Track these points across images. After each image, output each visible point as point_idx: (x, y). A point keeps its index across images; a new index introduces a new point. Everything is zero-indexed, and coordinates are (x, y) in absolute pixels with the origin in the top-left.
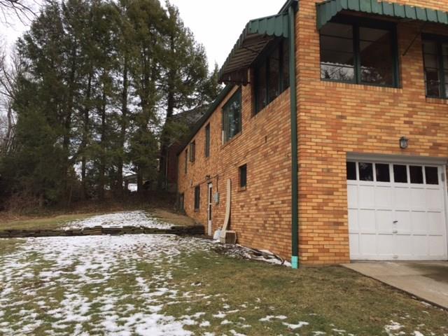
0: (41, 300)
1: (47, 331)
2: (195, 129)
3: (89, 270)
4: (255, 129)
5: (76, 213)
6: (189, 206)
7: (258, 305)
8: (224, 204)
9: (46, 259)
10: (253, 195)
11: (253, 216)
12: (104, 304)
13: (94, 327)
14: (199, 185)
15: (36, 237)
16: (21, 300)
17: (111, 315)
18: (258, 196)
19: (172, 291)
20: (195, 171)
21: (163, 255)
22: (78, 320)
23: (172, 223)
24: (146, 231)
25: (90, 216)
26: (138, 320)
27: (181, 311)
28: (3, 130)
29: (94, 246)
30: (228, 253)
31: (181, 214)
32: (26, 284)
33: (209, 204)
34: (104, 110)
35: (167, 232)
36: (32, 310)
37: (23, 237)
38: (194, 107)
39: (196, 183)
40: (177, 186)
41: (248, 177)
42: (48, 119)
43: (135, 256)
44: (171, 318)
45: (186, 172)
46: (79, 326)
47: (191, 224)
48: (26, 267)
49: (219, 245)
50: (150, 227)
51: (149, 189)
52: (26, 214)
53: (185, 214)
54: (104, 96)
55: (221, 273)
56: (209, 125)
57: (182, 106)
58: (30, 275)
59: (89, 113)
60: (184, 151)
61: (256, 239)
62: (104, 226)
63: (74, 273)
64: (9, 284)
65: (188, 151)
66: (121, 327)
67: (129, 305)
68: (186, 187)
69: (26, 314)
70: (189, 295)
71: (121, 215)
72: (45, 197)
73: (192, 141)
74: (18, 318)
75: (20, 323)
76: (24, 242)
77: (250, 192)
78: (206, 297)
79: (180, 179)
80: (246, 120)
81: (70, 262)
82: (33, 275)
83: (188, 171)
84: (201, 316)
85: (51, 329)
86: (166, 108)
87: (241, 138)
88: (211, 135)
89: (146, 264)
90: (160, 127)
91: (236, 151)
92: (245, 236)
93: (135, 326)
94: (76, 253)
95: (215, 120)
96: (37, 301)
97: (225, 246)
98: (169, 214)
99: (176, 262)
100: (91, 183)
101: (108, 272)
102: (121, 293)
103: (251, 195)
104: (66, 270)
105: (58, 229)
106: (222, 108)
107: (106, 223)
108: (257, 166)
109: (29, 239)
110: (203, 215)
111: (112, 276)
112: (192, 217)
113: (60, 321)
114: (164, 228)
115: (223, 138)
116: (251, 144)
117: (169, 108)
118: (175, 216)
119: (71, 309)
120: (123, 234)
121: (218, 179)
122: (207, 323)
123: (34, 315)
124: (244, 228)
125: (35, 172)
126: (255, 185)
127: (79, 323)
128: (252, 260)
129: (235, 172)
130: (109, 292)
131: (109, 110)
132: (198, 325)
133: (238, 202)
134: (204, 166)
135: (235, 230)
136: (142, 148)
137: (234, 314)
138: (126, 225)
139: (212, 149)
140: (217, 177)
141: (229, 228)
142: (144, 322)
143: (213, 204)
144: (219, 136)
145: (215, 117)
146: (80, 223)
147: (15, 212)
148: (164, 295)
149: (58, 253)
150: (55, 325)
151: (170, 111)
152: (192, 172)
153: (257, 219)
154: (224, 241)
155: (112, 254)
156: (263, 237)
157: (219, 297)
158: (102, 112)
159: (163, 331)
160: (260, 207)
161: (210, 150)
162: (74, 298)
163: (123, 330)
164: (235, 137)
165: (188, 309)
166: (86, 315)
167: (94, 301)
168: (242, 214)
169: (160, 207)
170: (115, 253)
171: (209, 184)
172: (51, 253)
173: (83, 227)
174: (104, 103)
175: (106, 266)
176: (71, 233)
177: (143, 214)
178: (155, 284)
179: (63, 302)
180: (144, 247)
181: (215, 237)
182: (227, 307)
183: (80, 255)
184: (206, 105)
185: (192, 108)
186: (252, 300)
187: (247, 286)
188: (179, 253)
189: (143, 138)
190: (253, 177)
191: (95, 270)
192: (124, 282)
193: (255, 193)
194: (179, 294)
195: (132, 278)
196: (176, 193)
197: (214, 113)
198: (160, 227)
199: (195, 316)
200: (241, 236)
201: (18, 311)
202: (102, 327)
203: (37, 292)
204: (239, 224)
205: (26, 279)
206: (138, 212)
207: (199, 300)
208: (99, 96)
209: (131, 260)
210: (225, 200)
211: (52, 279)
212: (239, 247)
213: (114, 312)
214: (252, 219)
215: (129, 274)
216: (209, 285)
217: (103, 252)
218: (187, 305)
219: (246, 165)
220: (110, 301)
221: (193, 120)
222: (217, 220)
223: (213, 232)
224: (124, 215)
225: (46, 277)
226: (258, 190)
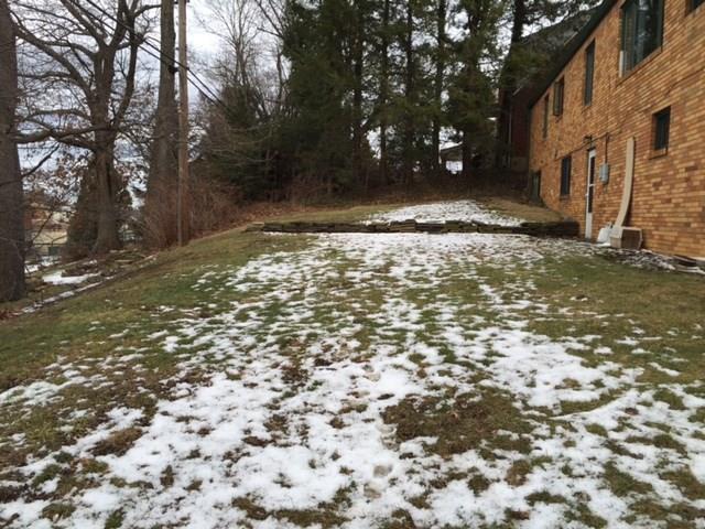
0: (355, 302)
1: (371, 337)
2: (563, 58)
3: (409, 272)
4: (693, 37)
5: (376, 204)
6: (551, 191)
7: (699, 333)
8: (618, 184)
9: (350, 257)
10: (681, 163)
11: (681, 200)
12: (440, 313)
13: (432, 338)
14: (571, 153)
15: (330, 232)
16: (330, 300)
17: (453, 326)
18: (692, 164)
19: (540, 305)
20: (563, 131)
21: (515, 259)
22: (409, 328)
23: (522, 217)
24: (481, 228)
25: (397, 208)
26: (494, 335)
27: (559, 331)
28: (273, 89)
29: (410, 245)
30: (627, 261)
31: (536, 205)
32: (330, 283)
33: (589, 185)
34: (410, 42)
35: (514, 230)
36: (347, 313)
37: (314, 232)
38: (561, 18)
39: (564, 152)
40: (528, 161)
41: (673, 131)
42: (332, 64)
43: (471, 259)
44: (544, 337)
45: (545, 136)
46: (410, 335)
47: (555, 219)
48: (326, 266)
49: (610, 250)
50: (486, 223)
51: (481, 167)
52: (313, 205)
53: (542, 205)
54: (410, 19)
55: (622, 286)
56: (592, 45)
57: (538, 19)
58: (334, 275)
59: (388, 49)
60: (543, 99)
61: (683, 240)
62: (418, 221)
63: (390, 275)
64: (311, 283)
65: (551, 98)
66: (469, 342)
67: (476, 317)
68: (545, 161)
69: (340, 317)
70: (569, 311)
71: (440, 206)
72: (334, 180)
73: (557, 80)
74: (331, 320)
75: (335, 325)
76: (317, 238)
77: (674, 158)
78: (600, 317)
79: (534, 147)
80: (673, 23)
81: (381, 262)
82: (338, 275)
83: (549, 133)
84: (594, 340)
85: (375, 334)
86: (511, 25)
87: (661, 58)
88: (596, 62)
89: (492, 270)
90: (500, 60)
91: (649, 85)
92: (660, 236)
93: (491, 342)
94: (388, 252)
95: (605, 33)
96: (351, 302)
97: (621, 252)
98: (516, 204)
99: (539, 268)
100: (392, 161)
101: (437, 276)
102: (460, 301)
103: (676, 162)
104: (379, 271)
105: (356, 223)
106: (622, 7)
107: (420, 217)
108: (694, 109)
109: (322, 235)
110: (577, 206)
111: (443, 281)
112: (555, 208)
113: (385, 327)
114: (509, 225)
115: (621, 64)
116: (682, 68)
117: (515, 24)
118: (525, 207)
119: (397, 315)
120: (446, 232)
121: (607, 142)
122: (607, 350)
123: (351, 318)
124: (659, 222)
125: (320, 145)
126: (687, 145)
127: (411, 331)
128: (675, 272)
129: (643, 124)
130: (443, 300)
131: (417, 41)
132: (591, 352)
133: (648, 178)
134: (582, 119)
135: (639, 226)
136: (471, 98)
137: (654, 342)
138: (449, 219)
139: (598, 88)
140: (607, 138)
141: (627, 222)
142: (503, 339)
143: (597, 185)
144: (613, 61)
145: (606, 27)
146: (385, 216)
147: (299, 200)
148: (527, 309)
149: (364, 251)
150: (379, 331)
151: (517, 30)
152: (557, 133)
153: (688, 205)
154: (619, 243)
155: (438, 255)
156: (699, 236)
157: (623, 318)
158: (406, 45)
159: (535, 353)
160: (696, 183)
161: (594, 91)
162: (397, 303)
163: (474, 345)
164: (648, 58)
165: (571, 330)
166: (417, 323)
167: (425, 309)
168: (656, 197)
169: (501, 195)
170: (441, 254)
171: (589, 150)
172: (354, 250)
173: (389, 221)
174: (410, 28)
175: (433, 269)
176: (374, 229)
177: (473, 205)
178: (511, 295)
179: (383, 306)
180: (483, 248)
181: (599, 239)
182: (639, 331)
183: (393, 254)
184: (584, 13)
185: (559, 20)
186: (686, 326)
187: (673, 307)
188: (541, 257)
189: (471, 82)
190: (684, 128)
191: (417, 273)
192: (462, 289)
193: (686, 158)
194: (552, 309)
195: (474, 286)
196: (526, 172)
197: (605, 20)
198: (502, 223)
199: (583, 338)
200: (652, 236)
201: (330, 312)
202: (443, 339)
203: (348, 293)
204: (647, 215)
205: (330, 279)
206: (466, 202)
207: (588, 319)
208: (402, 18)
209: (467, 263)
210: (621, 176)
211: (363, 281)
212: (648, 254)
213: (455, 323)
214: (677, 205)
215: (469, 281)
216: (602, 301)
217: (424, 252)
218: (569, 325)
219: (668, 108)
220: (447, 309)
221: (559, 44)
222: (604, 212)
223: (596, 231)
224: (445, 205)
225: (354, 278)
226: (692, 153)
